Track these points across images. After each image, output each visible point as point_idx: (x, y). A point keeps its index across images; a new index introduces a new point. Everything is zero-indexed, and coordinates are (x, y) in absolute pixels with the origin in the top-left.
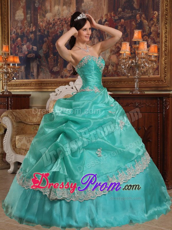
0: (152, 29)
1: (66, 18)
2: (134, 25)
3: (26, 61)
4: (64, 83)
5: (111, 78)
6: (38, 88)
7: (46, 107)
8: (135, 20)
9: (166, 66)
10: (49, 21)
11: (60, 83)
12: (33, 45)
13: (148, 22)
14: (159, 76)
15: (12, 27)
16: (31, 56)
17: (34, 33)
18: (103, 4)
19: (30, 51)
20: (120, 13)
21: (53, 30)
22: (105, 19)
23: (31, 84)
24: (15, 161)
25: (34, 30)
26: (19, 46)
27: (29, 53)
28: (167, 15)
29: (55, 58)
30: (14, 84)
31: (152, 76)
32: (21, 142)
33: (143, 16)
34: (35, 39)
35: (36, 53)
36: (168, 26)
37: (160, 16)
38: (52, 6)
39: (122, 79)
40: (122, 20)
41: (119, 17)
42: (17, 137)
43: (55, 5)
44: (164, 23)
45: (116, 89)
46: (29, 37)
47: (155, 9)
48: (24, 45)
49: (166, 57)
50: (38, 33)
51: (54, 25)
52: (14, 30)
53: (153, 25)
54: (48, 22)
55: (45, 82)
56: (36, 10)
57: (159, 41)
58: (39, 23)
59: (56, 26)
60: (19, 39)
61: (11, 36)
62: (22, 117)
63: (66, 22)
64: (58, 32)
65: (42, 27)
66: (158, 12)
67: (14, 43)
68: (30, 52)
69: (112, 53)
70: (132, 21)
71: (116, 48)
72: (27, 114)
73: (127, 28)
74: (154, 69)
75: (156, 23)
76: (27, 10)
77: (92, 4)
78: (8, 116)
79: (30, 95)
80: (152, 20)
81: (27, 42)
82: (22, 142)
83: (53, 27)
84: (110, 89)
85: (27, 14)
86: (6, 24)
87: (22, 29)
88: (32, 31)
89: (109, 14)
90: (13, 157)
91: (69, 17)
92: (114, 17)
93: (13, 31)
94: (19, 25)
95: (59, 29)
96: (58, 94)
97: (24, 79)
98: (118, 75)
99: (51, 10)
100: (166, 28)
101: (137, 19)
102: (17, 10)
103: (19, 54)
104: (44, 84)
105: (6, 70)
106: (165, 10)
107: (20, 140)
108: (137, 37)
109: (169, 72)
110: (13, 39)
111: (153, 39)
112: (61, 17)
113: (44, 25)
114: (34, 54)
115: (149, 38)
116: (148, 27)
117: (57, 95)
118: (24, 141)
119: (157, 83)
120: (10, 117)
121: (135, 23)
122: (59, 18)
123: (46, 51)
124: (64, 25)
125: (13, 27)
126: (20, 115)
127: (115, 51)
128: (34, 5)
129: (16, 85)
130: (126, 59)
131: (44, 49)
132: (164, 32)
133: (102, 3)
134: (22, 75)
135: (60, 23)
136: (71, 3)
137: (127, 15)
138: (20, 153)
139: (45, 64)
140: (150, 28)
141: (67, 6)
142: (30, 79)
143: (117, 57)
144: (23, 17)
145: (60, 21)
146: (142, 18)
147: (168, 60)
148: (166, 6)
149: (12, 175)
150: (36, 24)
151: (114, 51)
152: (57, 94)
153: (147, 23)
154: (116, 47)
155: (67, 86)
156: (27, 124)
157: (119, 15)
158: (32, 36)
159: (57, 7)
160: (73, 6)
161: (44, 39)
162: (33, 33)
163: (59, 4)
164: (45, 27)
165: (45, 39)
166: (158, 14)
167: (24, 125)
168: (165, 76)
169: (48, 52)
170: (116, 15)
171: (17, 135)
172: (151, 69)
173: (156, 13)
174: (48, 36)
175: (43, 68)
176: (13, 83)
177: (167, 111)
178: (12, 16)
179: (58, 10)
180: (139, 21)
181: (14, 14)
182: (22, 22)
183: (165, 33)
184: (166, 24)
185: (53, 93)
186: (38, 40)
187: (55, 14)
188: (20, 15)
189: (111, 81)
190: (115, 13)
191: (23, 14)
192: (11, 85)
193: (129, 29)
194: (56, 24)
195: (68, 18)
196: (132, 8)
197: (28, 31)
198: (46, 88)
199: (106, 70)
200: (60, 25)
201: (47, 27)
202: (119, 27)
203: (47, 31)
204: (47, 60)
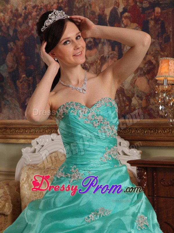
1: (49, 5)
4: (48, 128)
7: (15, 172)
10: (17, 10)
11: (40, 129)
21: (24, 27)
22: (124, 7)
29: (29, 81)
39: (159, 124)
40: (158, 10)
41: (150, 3)
51: (26, 18)
54: (14, 11)
55: (11, 126)
59: (29, 20)
65: (4, 21)
69: (139, 73)
73: (166, 25)
83: (24, 22)
84: (137, 143)
91: (54, 3)
92: (141, 2)
96: (37, 151)
98: (151, 116)
104: (10, 129)
112: (38, 3)
113: (7, 17)
117: (34, 152)
122: (34, 4)
123: (12, 67)
127: (144, 69)
130: (168, 91)
131: (8, 62)
135: (38, 15)
139: (11, 91)
143: (149, 81)
145: (36, 11)
151: (141, 69)
152: (35, 149)
154: (145, 62)
155: (53, 136)
161: (9, 45)
164: (10, 21)
165: (11, 45)
169: (17, 69)
174: (15, 39)
175: (9, 99)
185: (28, 148)
189: (136, 126)
193: (171, 27)
194: (30, 17)
195: (52, 5)
198: (15, 136)
199: (127, 105)
200: (38, 17)
201: (13, 21)
202: (152, 23)
203: (13, 29)
204: (15, 84)
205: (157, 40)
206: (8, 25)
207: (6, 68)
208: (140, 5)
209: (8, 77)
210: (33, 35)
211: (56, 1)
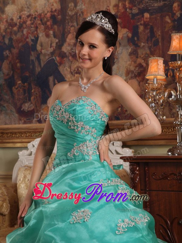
1: (42, 14)
2: (168, 23)
7: (12, 175)
8: (170, 14)
10: (12, 20)
11: (35, 133)
21: (19, 35)
22: (114, 13)
29: (25, 87)
40: (147, 15)
41: (139, 9)
51: (21, 27)
54: (9, 21)
55: (8, 131)
59: (24, 28)
63: (43, 21)
64: (29, 40)
69: (130, 75)
70: (166, 16)
71: (136, 67)
73: (155, 30)
83: (18, 31)
89: (120, 4)
91: (48, 12)
92: (131, 9)
95: (29, 33)
96: (33, 153)
101: (175, 12)
104: (7, 133)
108: (178, 46)
112: (32, 12)
113: (3, 27)
121: (170, 19)
122: (28, 14)
123: (8, 75)
124: (39, 27)
127: (135, 72)
130: (157, 89)
131: (4, 70)
135: (32, 24)
137: (156, 5)
139: (7, 97)
143: (139, 83)
145: (31, 20)
151: (132, 72)
152: (31, 152)
154: (135, 65)
157: (139, 5)
161: (4, 53)
164: (5, 30)
165: (7, 53)
169: (13, 76)
170: (135, 6)
175: (5, 105)
180: (179, 16)
185: (25, 152)
187: (22, 7)
190: (132, 2)
193: (160, 31)
194: (24, 26)
195: (46, 14)
198: (11, 141)
199: (120, 107)
200: (33, 26)
201: (8, 30)
202: (141, 28)
203: (9, 37)
204: (11, 90)
205: (147, 44)
206: (4, 34)
207: (2, 75)
208: (129, 11)
209: (4, 84)
210: (27, 42)
211: (49, 10)
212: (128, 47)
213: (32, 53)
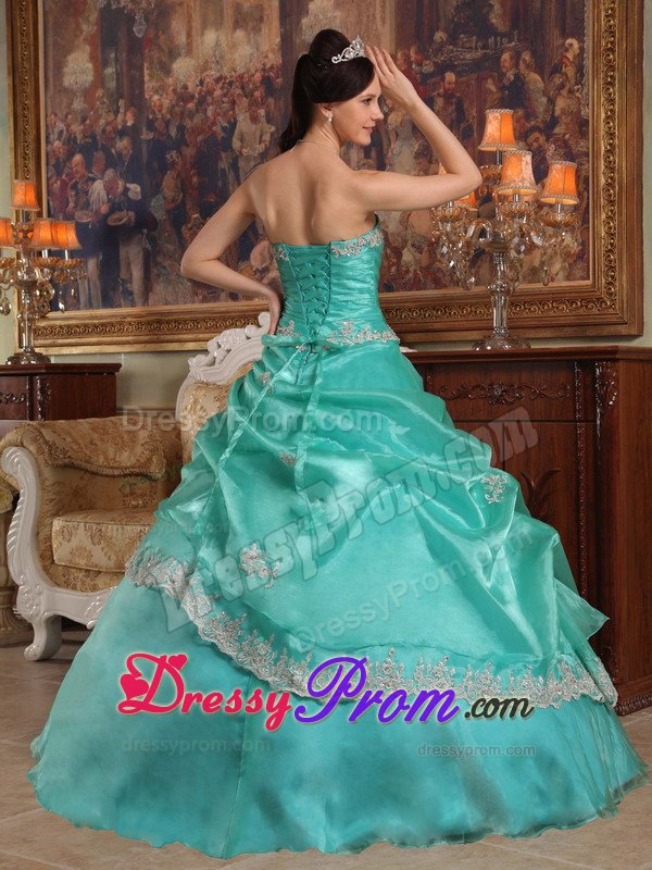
0: (561, 103)
1: (246, 75)
2: (491, 92)
3: (104, 240)
4: (240, 317)
5: (411, 293)
6: (147, 338)
8: (496, 74)
9: (612, 245)
10: (185, 87)
11: (225, 319)
12: (127, 181)
13: (543, 79)
14: (589, 282)
15: (53, 116)
16: (121, 220)
17: (131, 133)
18: (378, 17)
19: (117, 200)
20: (439, 50)
21: (197, 120)
23: (121, 323)
24: (51, 614)
25: (129, 124)
26: (77, 183)
27: (112, 211)
28: (612, 50)
30: (61, 327)
31: (561, 283)
32: (69, 541)
33: (526, 56)
34: (135, 157)
35: (140, 208)
36: (616, 91)
37: (588, 55)
38: (194, 33)
39: (452, 298)
41: (435, 64)
42: (57, 524)
43: (204, 26)
44: (602, 82)
45: (430, 336)
46: (113, 151)
47: (567, 31)
48: (94, 180)
49: (612, 211)
50: (146, 135)
51: (202, 102)
52: (61, 126)
53: (564, 92)
54: (179, 90)
55: (171, 318)
56: (136, 48)
57: (585, 149)
58: (147, 97)
59: (208, 105)
60: (78, 158)
61: (50, 146)
62: (75, 447)
63: (247, 90)
64: (217, 129)
65: (160, 111)
66: (581, 41)
67: (59, 174)
68: (119, 204)
70: (487, 79)
72: (95, 436)
74: (568, 255)
75: (573, 82)
76: (103, 51)
77: (338, 21)
78: (21, 445)
79: (118, 366)
80: (560, 72)
81: (107, 168)
82: (75, 542)
83: (197, 111)
84: (411, 338)
85: (105, 63)
86: (30, 102)
87: (88, 122)
88: (124, 126)
89: (399, 55)
90: (43, 598)
91: (256, 71)
92: (421, 64)
93: (55, 127)
94: (78, 105)
95: (219, 115)
96: (217, 362)
97: (98, 308)
98: (438, 284)
99: (189, 44)
100: (611, 101)
101: (504, 70)
102: (69, 52)
103: (78, 214)
104: (168, 322)
105: (27, 273)
106: (606, 31)
107: (67, 534)
108: (497, 134)
109: (625, 267)
110: (57, 159)
111: (565, 144)
112: (225, 71)
113: (166, 103)
114: (132, 214)
115: (547, 140)
116: (544, 100)
117: (213, 363)
118: (81, 537)
119: (581, 311)
120: (32, 448)
121: (495, 84)
122: (218, 75)
123: (173, 201)
124: (238, 102)
125: (56, 115)
126: (68, 440)
128: (130, 32)
129: (70, 331)
131: (166, 190)
132: (603, 116)
133: (374, 15)
134: (90, 294)
135: (225, 95)
136: (261, 19)
137: (468, 56)
138: (68, 585)
140: (552, 101)
141: (246, 30)
142: (120, 306)
144: (89, 77)
145: (222, 88)
146: (522, 66)
147: (620, 222)
148: (607, 16)
149: (38, 665)
150: (137, 101)
152: (215, 358)
153: (541, 85)
155: (250, 330)
156: (94, 474)
157: (435, 55)
158: (123, 144)
159: (211, 36)
160: (270, 30)
161: (168, 156)
162: (128, 134)
163: (218, 25)
164: (171, 110)
165: (172, 155)
166: (582, 50)
167: (82, 478)
168: (610, 283)
169: (183, 202)
170: (427, 58)
171: (56, 514)
172: (559, 257)
173: (571, 45)
174: (180, 143)
175: (166, 264)
176: (58, 323)
177: (608, 413)
178: (51, 74)
179: (218, 44)
180: (512, 78)
181: (59, 67)
182: (88, 94)
183: (608, 117)
184: (610, 83)
185: (201, 358)
186: (145, 160)
187: (206, 62)
188: (79, 68)
189: (410, 305)
190: (422, 51)
191: (90, 66)
192: (52, 331)
193: (475, 110)
194: (209, 99)
195: (253, 75)
196: (486, 30)
197: (109, 128)
198: (176, 337)
199: (394, 264)
200: (225, 100)
201: (177, 109)
202: (440, 103)
203: (177, 124)
204: (179, 232)
206: (169, 116)
208: (417, 68)
210: (214, 133)
211: (260, 66)
212: (413, 141)
213: (223, 155)
